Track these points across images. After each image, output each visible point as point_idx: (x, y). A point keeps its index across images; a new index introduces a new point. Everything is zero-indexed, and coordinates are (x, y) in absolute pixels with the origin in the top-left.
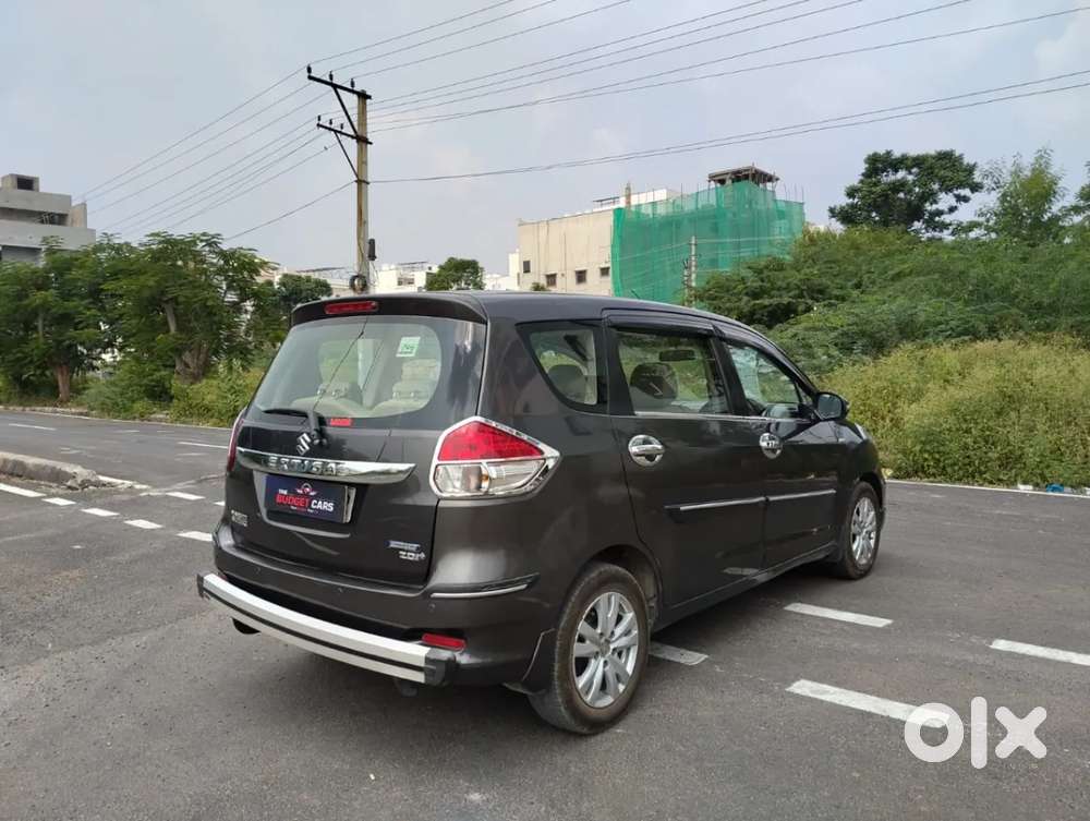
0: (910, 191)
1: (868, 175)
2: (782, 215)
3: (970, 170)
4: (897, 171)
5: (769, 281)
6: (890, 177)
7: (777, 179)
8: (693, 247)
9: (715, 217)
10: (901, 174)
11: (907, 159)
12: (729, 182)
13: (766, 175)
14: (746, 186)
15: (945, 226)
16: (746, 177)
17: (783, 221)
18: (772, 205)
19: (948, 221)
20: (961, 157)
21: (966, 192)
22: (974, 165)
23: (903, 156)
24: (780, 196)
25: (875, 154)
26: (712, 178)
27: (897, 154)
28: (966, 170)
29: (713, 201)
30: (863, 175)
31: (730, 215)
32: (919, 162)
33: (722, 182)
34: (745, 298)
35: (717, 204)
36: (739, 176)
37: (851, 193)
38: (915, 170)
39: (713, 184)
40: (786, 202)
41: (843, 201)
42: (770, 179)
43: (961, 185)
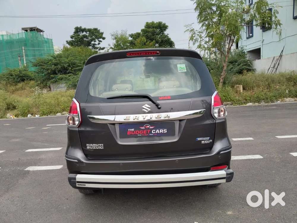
0: (88, 38)
1: (75, 33)
2: (46, 42)
3: (102, 33)
4: (83, 32)
5: (59, 61)
6: (81, 34)
7: (44, 32)
8: (24, 50)
9: (25, 41)
10: (84, 33)
11: (86, 29)
12: (29, 31)
13: (40, 30)
14: (34, 33)
15: (97, 48)
16: (34, 30)
17: (47, 44)
18: (43, 39)
19: (98, 47)
20: (99, 30)
21: (101, 40)
22: (103, 32)
23: (85, 28)
24: (45, 36)
25: (77, 27)
26: (23, 29)
27: (83, 27)
28: (101, 34)
29: (24, 36)
30: (74, 32)
31: (30, 41)
32: (89, 30)
33: (26, 31)
34: (53, 66)
35: (26, 38)
36: (32, 29)
37: (72, 37)
38: (88, 32)
39: (23, 31)
40: (47, 38)
41: (70, 39)
42: (42, 31)
43: (101, 38)
